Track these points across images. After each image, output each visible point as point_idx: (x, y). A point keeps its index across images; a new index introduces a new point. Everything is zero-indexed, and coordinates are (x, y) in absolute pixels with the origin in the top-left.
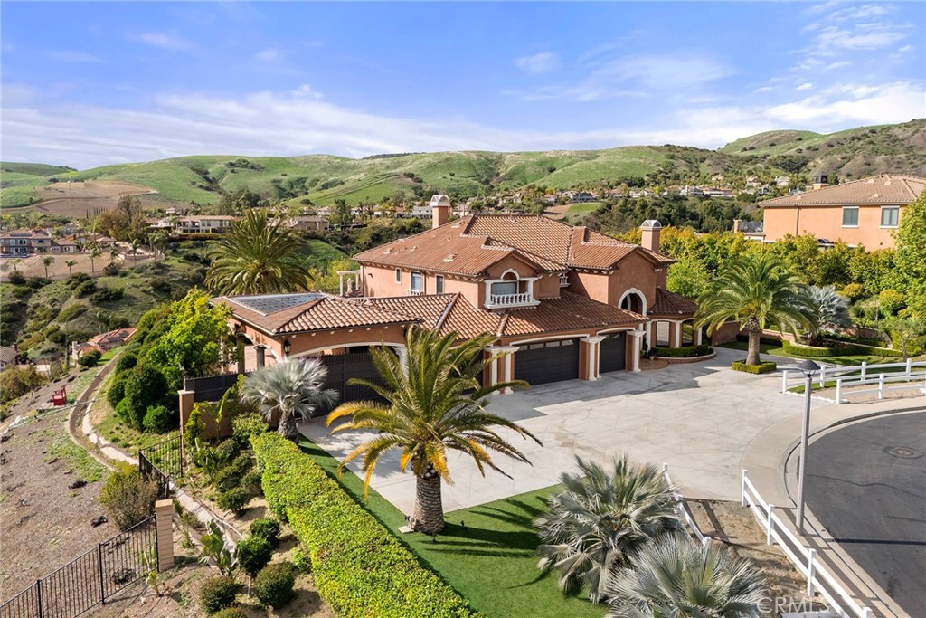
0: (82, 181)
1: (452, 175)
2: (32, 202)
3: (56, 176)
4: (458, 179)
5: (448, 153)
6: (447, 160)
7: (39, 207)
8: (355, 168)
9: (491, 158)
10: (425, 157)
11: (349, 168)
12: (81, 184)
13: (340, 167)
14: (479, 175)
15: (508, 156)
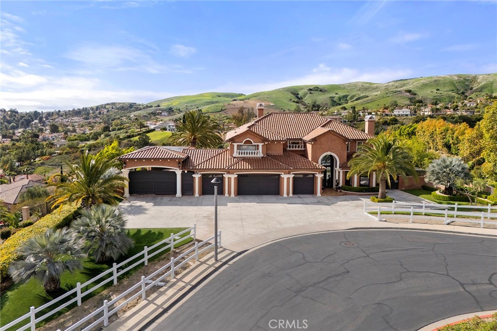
0: (243, 100)
1: (438, 90)
2: (222, 110)
3: (236, 98)
4: (441, 92)
5: (437, 77)
6: (436, 81)
7: (225, 112)
8: (376, 88)
9: (468, 78)
10: (421, 80)
11: (373, 89)
12: (242, 102)
13: (368, 88)
14: (458, 89)
15: (481, 77)
